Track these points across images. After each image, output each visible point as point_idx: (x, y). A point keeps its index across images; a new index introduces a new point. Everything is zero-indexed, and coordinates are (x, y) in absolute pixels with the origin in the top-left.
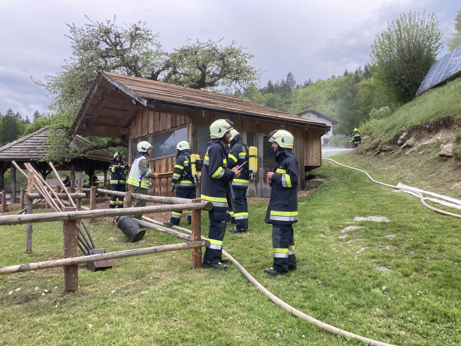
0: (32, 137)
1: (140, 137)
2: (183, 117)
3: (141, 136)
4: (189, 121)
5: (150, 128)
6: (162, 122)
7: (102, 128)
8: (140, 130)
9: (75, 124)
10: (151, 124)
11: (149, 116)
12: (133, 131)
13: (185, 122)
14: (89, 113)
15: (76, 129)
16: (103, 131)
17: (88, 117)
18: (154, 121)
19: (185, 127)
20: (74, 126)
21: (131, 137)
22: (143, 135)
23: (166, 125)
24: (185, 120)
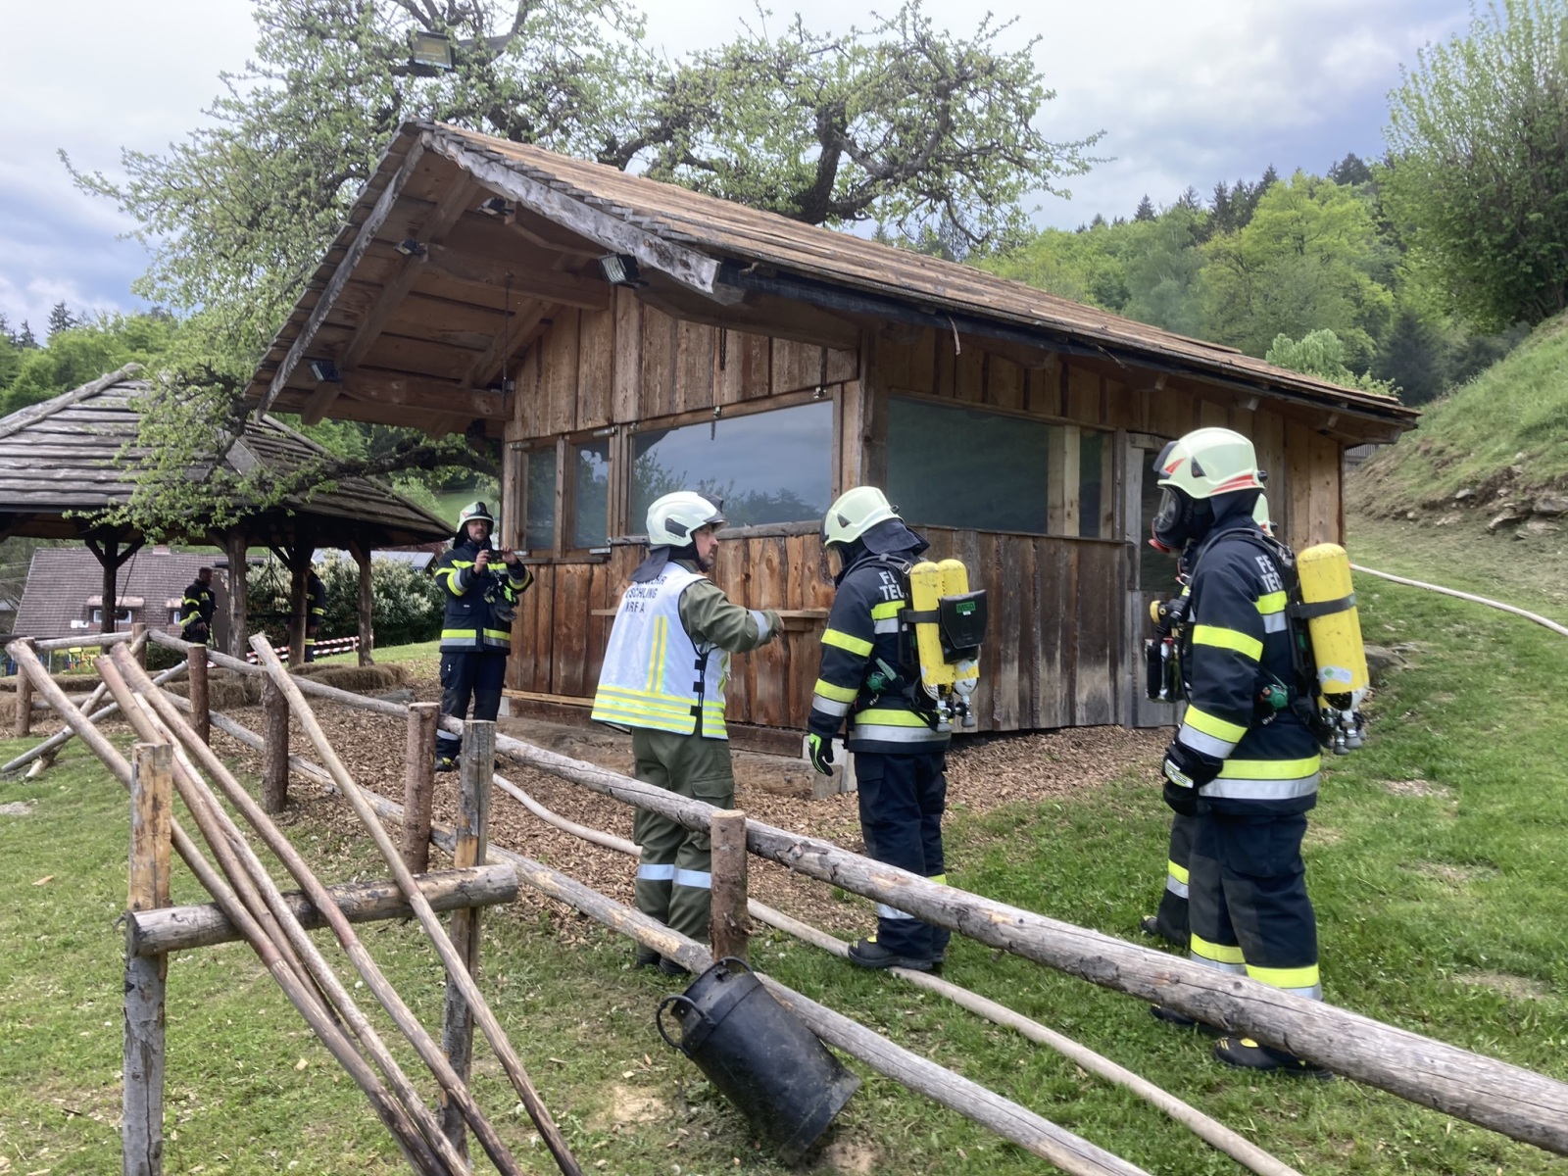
0: (65, 409)
1: (563, 434)
2: (814, 353)
3: (568, 428)
4: (848, 371)
5: (620, 397)
6: (690, 372)
7: (394, 386)
8: (564, 403)
9: (271, 366)
10: (627, 376)
11: (614, 341)
12: (527, 404)
13: (824, 375)
14: (339, 319)
15: (275, 389)
16: (396, 400)
17: (333, 336)
18: (644, 368)
19: (823, 398)
20: (265, 376)
21: (515, 433)
22: (581, 427)
23: (710, 386)
24: (824, 366)
